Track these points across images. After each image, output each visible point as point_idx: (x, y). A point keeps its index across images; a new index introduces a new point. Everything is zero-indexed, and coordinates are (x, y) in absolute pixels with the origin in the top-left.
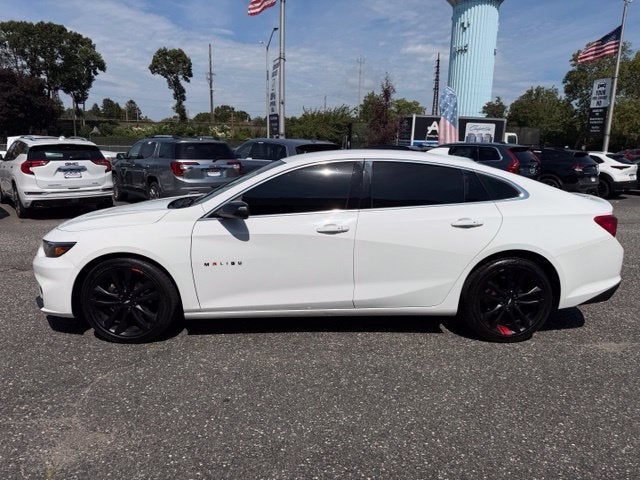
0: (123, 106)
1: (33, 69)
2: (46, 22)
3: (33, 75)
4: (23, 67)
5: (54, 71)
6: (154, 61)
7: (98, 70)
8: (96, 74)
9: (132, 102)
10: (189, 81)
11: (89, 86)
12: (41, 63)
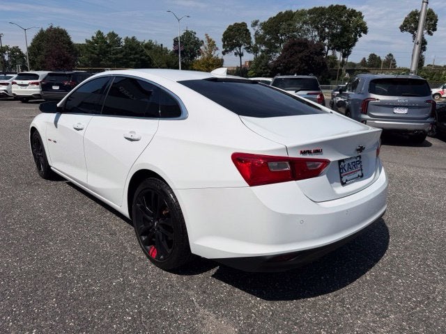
0: (383, 58)
1: (321, 37)
2: (334, 5)
3: (320, 41)
4: (315, 36)
5: (333, 37)
6: (405, 21)
7: (362, 34)
8: (360, 36)
9: (390, 55)
10: (432, 35)
11: (354, 45)
12: (326, 33)
